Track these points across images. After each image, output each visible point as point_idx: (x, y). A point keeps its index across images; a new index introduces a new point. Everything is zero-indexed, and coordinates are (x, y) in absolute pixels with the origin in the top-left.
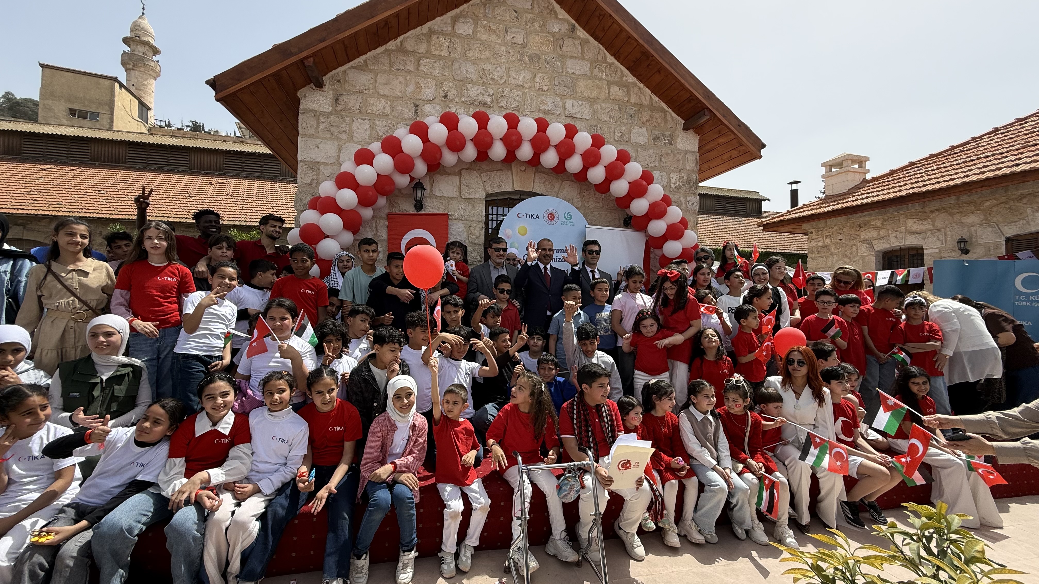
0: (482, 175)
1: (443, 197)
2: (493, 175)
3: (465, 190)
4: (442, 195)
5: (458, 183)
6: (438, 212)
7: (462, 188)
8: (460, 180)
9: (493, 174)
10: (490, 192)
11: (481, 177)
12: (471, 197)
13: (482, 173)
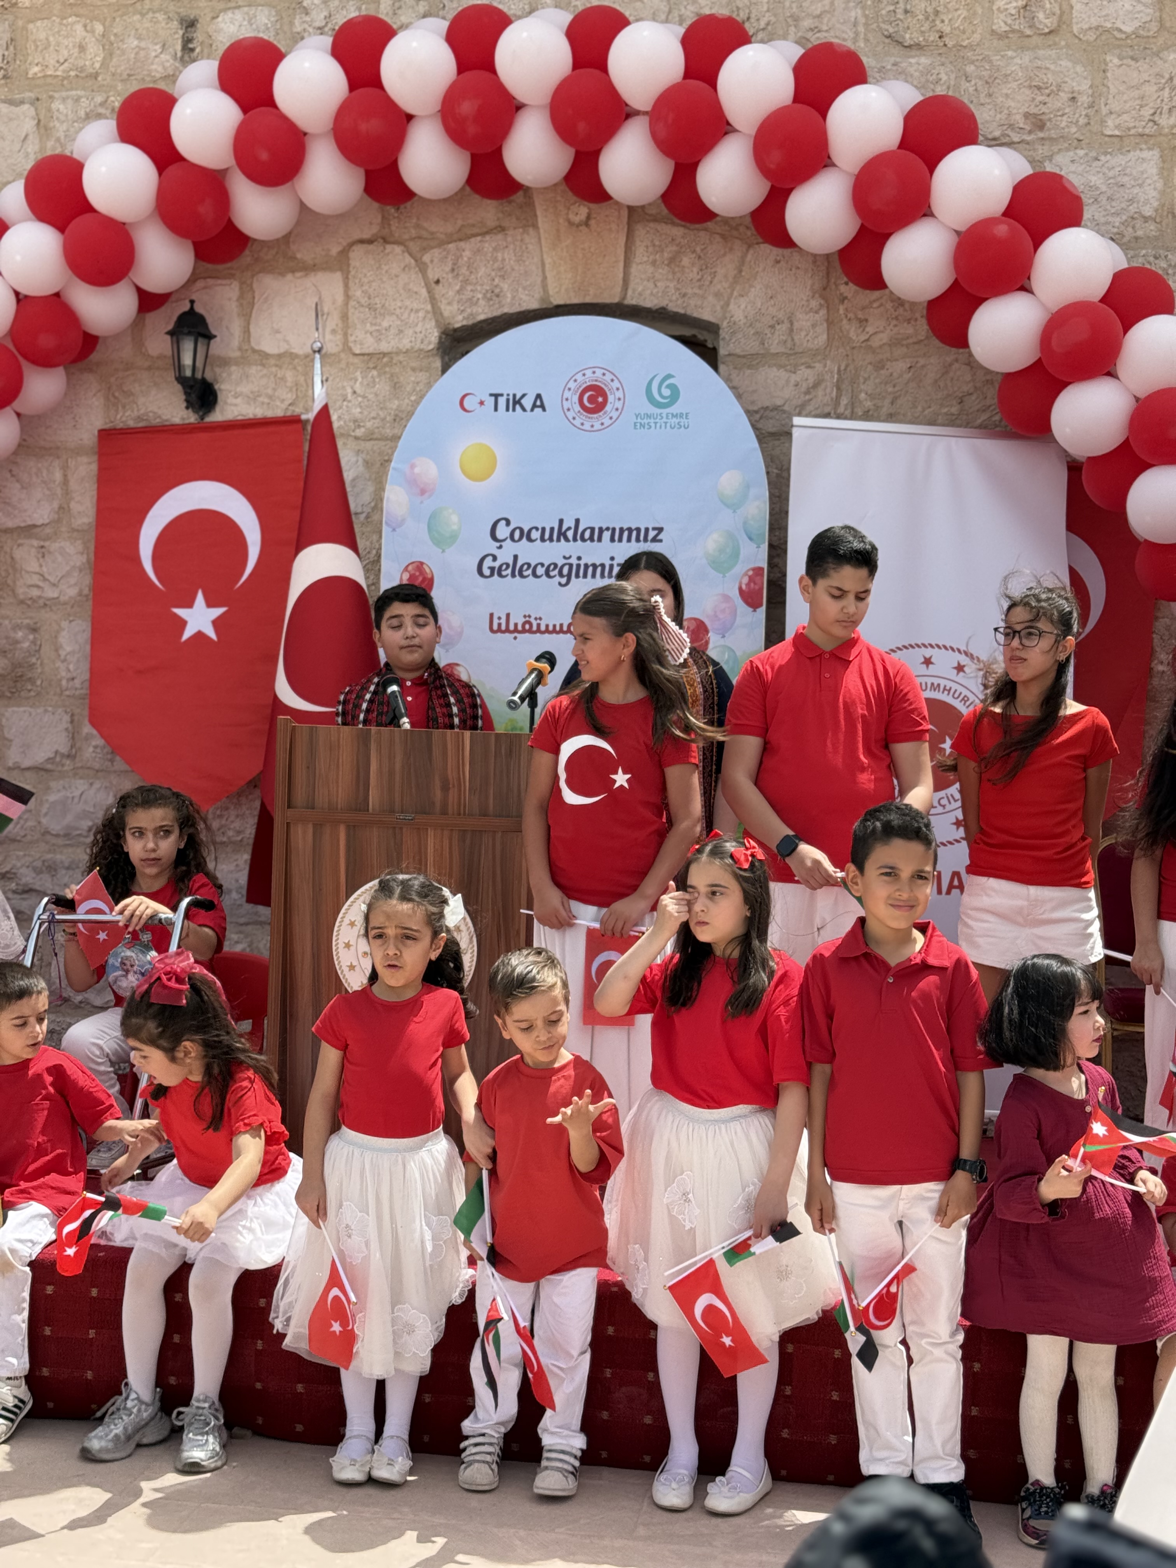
0: (426, 258)
1: (287, 357)
2: (467, 254)
3: (363, 322)
4: (283, 348)
5: (340, 298)
6: (270, 414)
7: (355, 316)
8: (346, 286)
9: (467, 248)
10: (459, 321)
11: (422, 268)
12: (384, 347)
13: (425, 250)
